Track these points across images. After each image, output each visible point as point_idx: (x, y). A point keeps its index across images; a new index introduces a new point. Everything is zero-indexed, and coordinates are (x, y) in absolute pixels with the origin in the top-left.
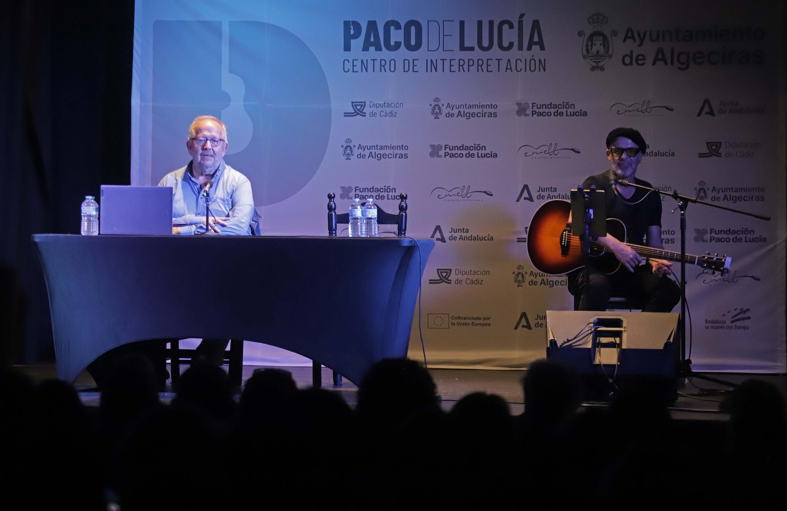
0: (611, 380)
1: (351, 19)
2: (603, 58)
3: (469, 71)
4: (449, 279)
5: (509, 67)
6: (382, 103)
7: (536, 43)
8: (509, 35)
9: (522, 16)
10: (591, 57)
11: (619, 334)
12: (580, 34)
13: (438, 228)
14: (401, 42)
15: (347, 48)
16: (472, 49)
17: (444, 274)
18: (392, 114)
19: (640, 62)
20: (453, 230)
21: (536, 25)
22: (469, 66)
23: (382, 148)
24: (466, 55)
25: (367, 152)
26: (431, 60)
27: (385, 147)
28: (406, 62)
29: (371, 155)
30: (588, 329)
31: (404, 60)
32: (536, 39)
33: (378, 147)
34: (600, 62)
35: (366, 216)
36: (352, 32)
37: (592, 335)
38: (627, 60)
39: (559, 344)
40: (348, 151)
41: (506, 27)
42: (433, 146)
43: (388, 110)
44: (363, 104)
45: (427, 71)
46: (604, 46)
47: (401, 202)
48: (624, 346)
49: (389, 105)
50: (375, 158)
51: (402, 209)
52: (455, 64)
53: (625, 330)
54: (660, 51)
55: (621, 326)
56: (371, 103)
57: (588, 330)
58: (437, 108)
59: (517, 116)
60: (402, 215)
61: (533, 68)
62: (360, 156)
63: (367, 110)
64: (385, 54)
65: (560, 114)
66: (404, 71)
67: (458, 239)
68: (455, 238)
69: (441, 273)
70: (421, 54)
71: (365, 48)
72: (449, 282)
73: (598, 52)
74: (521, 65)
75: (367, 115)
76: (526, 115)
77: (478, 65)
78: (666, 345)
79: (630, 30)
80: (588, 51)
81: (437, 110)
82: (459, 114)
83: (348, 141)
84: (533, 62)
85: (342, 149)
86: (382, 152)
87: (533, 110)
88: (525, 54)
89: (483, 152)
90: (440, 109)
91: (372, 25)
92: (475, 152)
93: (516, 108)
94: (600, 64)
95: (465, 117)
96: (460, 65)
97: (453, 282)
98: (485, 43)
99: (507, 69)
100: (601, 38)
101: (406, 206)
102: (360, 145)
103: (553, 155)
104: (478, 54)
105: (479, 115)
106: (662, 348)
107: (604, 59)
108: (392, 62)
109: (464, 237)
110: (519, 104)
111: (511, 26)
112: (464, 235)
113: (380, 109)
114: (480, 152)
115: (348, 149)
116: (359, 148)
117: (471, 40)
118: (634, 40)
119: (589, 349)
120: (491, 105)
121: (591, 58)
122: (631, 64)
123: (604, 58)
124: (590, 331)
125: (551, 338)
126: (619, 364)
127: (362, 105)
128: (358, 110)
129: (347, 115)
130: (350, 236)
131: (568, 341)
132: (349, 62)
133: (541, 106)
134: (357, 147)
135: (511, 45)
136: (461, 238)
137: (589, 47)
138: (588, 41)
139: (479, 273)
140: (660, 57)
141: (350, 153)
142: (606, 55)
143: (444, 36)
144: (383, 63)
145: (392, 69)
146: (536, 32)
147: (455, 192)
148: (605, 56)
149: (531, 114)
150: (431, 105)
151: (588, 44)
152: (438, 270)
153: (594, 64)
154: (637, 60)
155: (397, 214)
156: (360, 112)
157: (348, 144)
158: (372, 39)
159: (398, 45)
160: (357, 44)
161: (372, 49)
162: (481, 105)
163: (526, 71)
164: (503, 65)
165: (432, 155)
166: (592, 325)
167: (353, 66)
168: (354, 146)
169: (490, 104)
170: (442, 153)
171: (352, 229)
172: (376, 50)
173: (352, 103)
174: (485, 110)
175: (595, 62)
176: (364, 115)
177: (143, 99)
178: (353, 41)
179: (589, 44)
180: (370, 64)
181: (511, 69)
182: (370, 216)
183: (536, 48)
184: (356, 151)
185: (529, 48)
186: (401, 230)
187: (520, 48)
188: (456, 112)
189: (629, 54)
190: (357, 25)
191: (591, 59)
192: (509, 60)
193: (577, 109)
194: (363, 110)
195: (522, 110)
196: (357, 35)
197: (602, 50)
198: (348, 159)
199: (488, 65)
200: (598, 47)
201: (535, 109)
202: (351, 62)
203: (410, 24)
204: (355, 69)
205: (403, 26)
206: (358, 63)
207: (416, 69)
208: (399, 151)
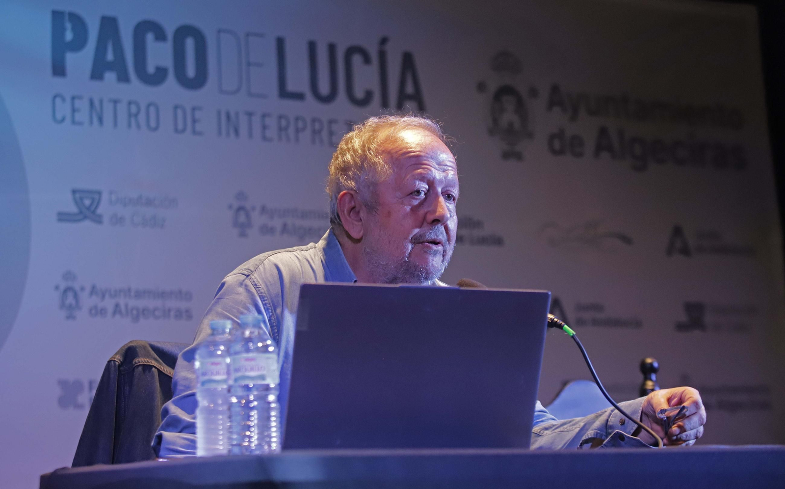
1: (66, 9)
3: (296, 140)
6: (136, 196)
7: (410, 97)
8: (365, 77)
9: (384, 41)
10: (501, 132)
12: (481, 87)
14: (167, 69)
15: (59, 70)
16: (299, 96)
18: (156, 222)
19: (577, 150)
21: (408, 61)
22: (297, 130)
23: (139, 294)
24: (290, 107)
25: (109, 304)
26: (227, 113)
27: (147, 294)
28: (180, 111)
29: (117, 310)
31: (176, 107)
32: (410, 89)
33: (133, 293)
34: (515, 143)
36: (69, 36)
38: (557, 145)
40: (70, 299)
41: (357, 59)
43: (148, 212)
44: (96, 196)
45: (220, 135)
46: (520, 115)
49: (149, 202)
50: (127, 315)
52: (272, 122)
54: (603, 132)
56: (113, 195)
58: (243, 213)
62: (97, 311)
63: (103, 209)
64: (136, 89)
66: (176, 131)
70: (208, 98)
71: (97, 74)
73: (510, 124)
75: (106, 219)
77: (314, 131)
79: (555, 89)
80: (495, 121)
81: (242, 219)
82: (285, 229)
85: (56, 295)
86: (141, 303)
90: (248, 217)
91: (109, 25)
94: (516, 148)
95: (297, 236)
96: (280, 128)
98: (324, 88)
100: (514, 98)
102: (94, 286)
104: (310, 107)
107: (522, 139)
108: (152, 109)
111: (367, 60)
113: (131, 209)
115: (70, 295)
116: (92, 293)
117: (298, 79)
118: (564, 108)
121: (501, 135)
122: (561, 151)
123: (522, 136)
127: (93, 199)
128: (86, 208)
129: (63, 217)
132: (64, 101)
134: (88, 289)
135: (369, 95)
137: (497, 115)
138: (494, 103)
140: (603, 145)
141: (73, 304)
142: (523, 132)
143: (249, 64)
144: (134, 109)
145: (153, 124)
146: (409, 77)
150: (230, 207)
151: (495, 107)
153: (507, 148)
154: (571, 145)
156: (90, 212)
157: (69, 285)
158: (110, 56)
159: (161, 75)
160: (79, 62)
161: (110, 77)
167: (73, 110)
168: (82, 289)
172: (119, 80)
173: (74, 192)
175: (508, 143)
176: (98, 220)
178: (71, 58)
179: (497, 106)
180: (108, 109)
183: (411, 106)
184: (87, 301)
185: (400, 105)
187: (385, 104)
188: (278, 223)
189: (559, 133)
190: (77, 21)
191: (501, 138)
193: (487, 231)
194: (95, 209)
196: (79, 44)
197: (516, 120)
198: (71, 317)
200: (509, 116)
202: (68, 100)
203: (184, 32)
204: (78, 117)
205: (170, 35)
206: (83, 105)
207: (198, 127)
208: (173, 304)
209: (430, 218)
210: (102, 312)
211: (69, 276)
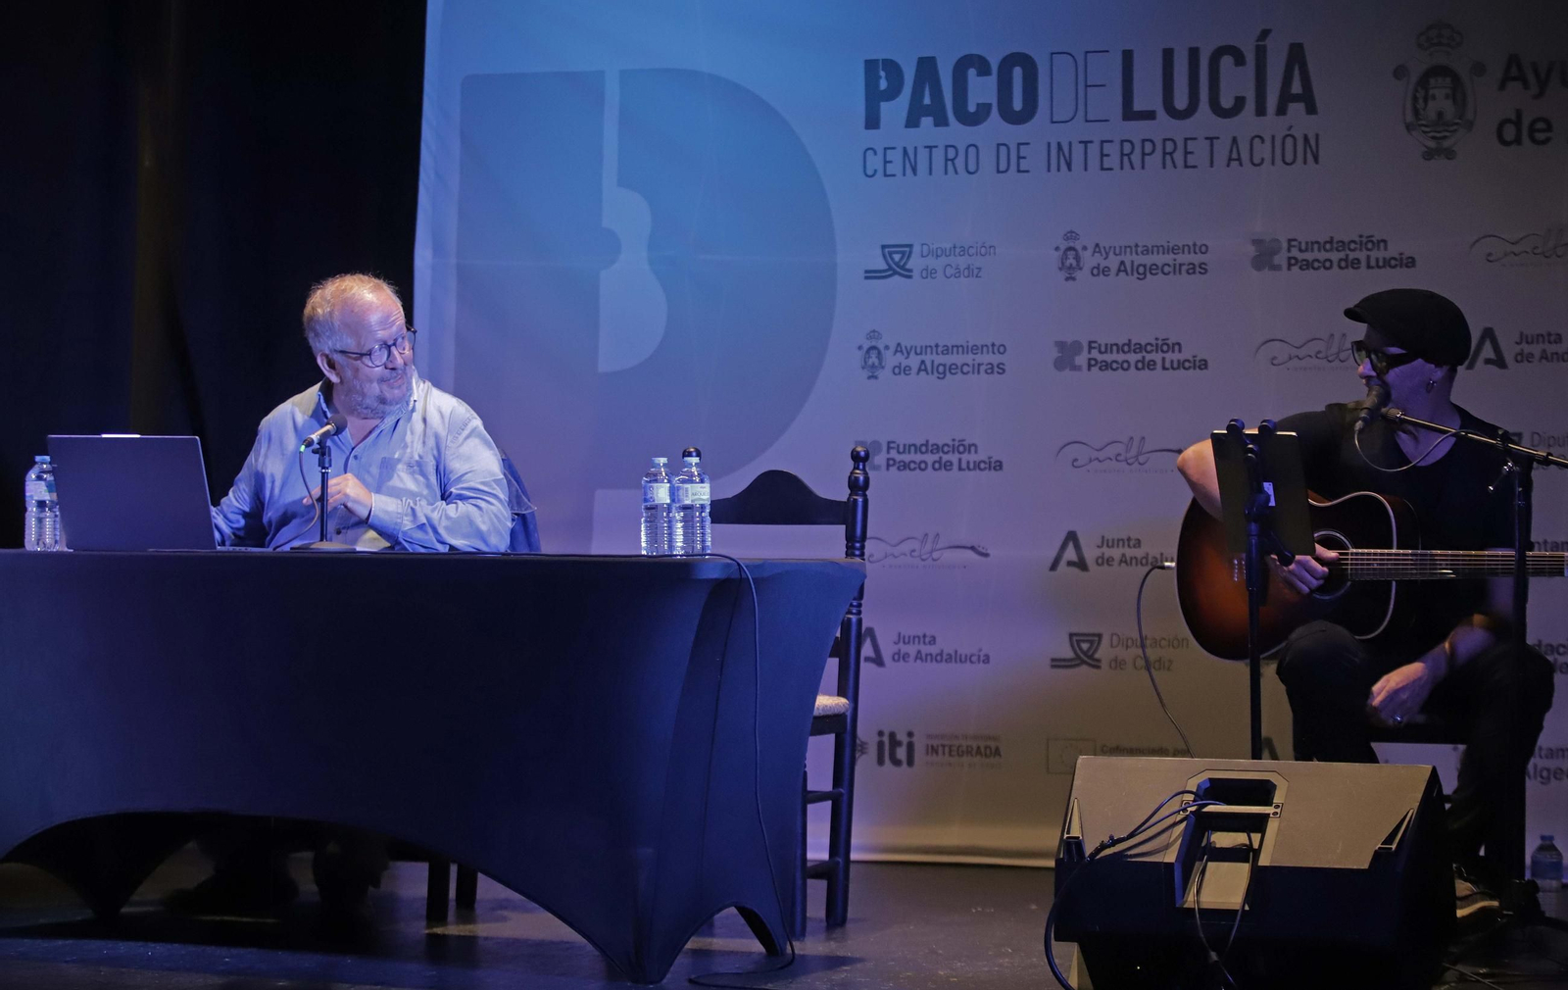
0: (1214, 956)
1: (880, 56)
2: (1452, 129)
3: (1143, 167)
4: (1097, 656)
5: (1235, 156)
6: (948, 246)
7: (1296, 98)
8: (1236, 82)
9: (1265, 34)
10: (1425, 126)
11: (1258, 824)
12: (1400, 72)
13: (1072, 537)
14: (989, 106)
15: (872, 122)
16: (1150, 115)
17: (1085, 646)
18: (972, 272)
19: (1540, 136)
20: (1104, 542)
21: (1296, 56)
22: (1144, 154)
23: (947, 350)
24: (1139, 130)
25: (914, 361)
26: (1059, 144)
27: (955, 349)
28: (1003, 149)
29: (922, 368)
30: (1177, 808)
31: (999, 145)
32: (1296, 88)
33: (940, 349)
34: (1445, 137)
35: (679, 501)
36: (883, 85)
37: (1184, 824)
38: (1509, 133)
39: (1088, 850)
40: (873, 359)
41: (1226, 61)
42: (1061, 345)
43: (962, 262)
44: (906, 250)
45: (1049, 170)
46: (1454, 100)
47: (855, 468)
48: (1264, 860)
49: (964, 251)
50: (932, 373)
51: (858, 487)
52: (1113, 150)
53: (1275, 813)
55: (1268, 803)
56: (925, 248)
57: (1179, 811)
58: (1071, 254)
59: (1255, 272)
60: (855, 501)
61: (1289, 158)
62: (901, 370)
63: (915, 263)
64: (957, 133)
65: (1353, 263)
66: (998, 171)
67: (1116, 563)
68: (1109, 561)
69: (1078, 642)
70: (1037, 130)
71: (912, 122)
72: (1096, 664)
73: (1440, 115)
74: (1263, 151)
75: (916, 274)
76: (1276, 268)
77: (1165, 153)
78: (1378, 856)
79: (1513, 60)
80: (1416, 112)
81: (1071, 261)
82: (1122, 268)
83: (874, 334)
84: (1289, 141)
85: (860, 354)
86: (949, 359)
87: (1291, 255)
88: (1272, 124)
89: (1176, 356)
90: (1077, 258)
92: (1157, 357)
93: (1251, 250)
94: (1446, 144)
95: (1136, 275)
96: (1122, 155)
97: (1104, 664)
98: (1181, 102)
99: (1230, 159)
100: (1448, 80)
101: (867, 480)
102: (899, 344)
103: (1337, 362)
104: (1164, 126)
105: (1166, 269)
106: (1366, 866)
107: (1455, 130)
108: (972, 150)
109: (1131, 558)
110: (1256, 242)
111: (1239, 59)
112: (1130, 552)
113: (943, 260)
114: (1169, 356)
115: (873, 354)
116: (896, 351)
117: (1147, 96)
118: (1526, 85)
119: (1170, 865)
120: (1195, 245)
121: (1424, 128)
122: (1518, 141)
123: (1455, 127)
124: (1182, 815)
125: (1075, 832)
126: (1247, 908)
127: (903, 253)
128: (896, 263)
129: (871, 275)
130: (644, 552)
131: (1114, 842)
132: (875, 153)
133: (1310, 246)
134: (892, 349)
135: (1240, 102)
136: (1123, 560)
137: (1421, 104)
138: (1416, 91)
139: (1163, 643)
141: (876, 364)
142: (1458, 121)
143: (1086, 86)
144: (952, 153)
145: (972, 167)
146: (1297, 73)
147: (1111, 451)
148: (1457, 124)
149: (1285, 266)
150: (1057, 249)
151: (1418, 95)
152: (1071, 635)
153: (1432, 144)
154: (1532, 131)
155: (845, 499)
156: (898, 267)
157: (874, 344)
158: (927, 101)
159: (984, 110)
160: (894, 111)
161: (927, 122)
162: (1171, 245)
163: (1273, 163)
164: (1222, 149)
165: (1059, 364)
166: (1191, 797)
167: (886, 162)
168: (887, 348)
169: (1191, 244)
170: (1081, 360)
171: (647, 534)
172: (936, 125)
173: (884, 247)
174: (1182, 258)
175: (1433, 138)
176: (907, 274)
177: (438, 249)
178: (884, 106)
179: (1421, 94)
180: (923, 156)
181: (1239, 159)
182: (688, 502)
183: (1296, 109)
184: (891, 359)
185: (1281, 110)
186: (855, 542)
187: (1261, 111)
188: (1113, 262)
189: (1513, 117)
190: (893, 68)
191: (1424, 132)
192: (1235, 140)
193: (1392, 251)
194: (905, 264)
195: (1264, 257)
196: (893, 93)
197: (1449, 108)
198: (873, 377)
199: (1187, 153)
200: (1441, 101)
201: (1295, 252)
202: (880, 152)
203: (1010, 61)
204: (890, 169)
205: (994, 67)
206: (896, 156)
207: (1024, 165)
208: (986, 358)
210: (907, 370)
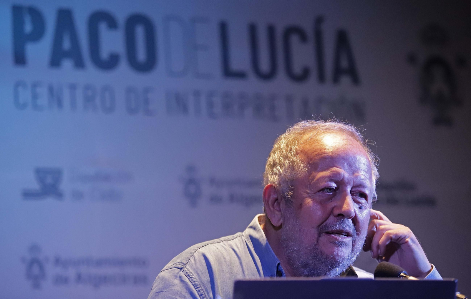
1: (25, 3)
7: (345, 71)
8: (302, 55)
9: (319, 21)
10: (432, 100)
12: (412, 59)
15: (20, 59)
18: (113, 197)
21: (342, 39)
23: (100, 263)
24: (234, 86)
25: (71, 273)
26: (177, 93)
28: (133, 94)
29: (79, 278)
31: (129, 90)
32: (344, 63)
36: (28, 28)
40: (36, 270)
41: (295, 39)
43: (106, 187)
44: (57, 174)
45: (169, 113)
49: (107, 178)
50: (89, 285)
52: (218, 101)
56: (73, 173)
58: (192, 185)
62: (61, 280)
63: (65, 186)
64: (92, 75)
70: (158, 80)
73: (440, 93)
80: (425, 90)
81: (192, 190)
86: (101, 272)
88: (329, 90)
90: (198, 187)
91: (65, 17)
96: (225, 105)
98: (264, 66)
100: (443, 68)
104: (253, 85)
108: (108, 92)
111: (304, 38)
113: (90, 185)
115: (36, 266)
116: (56, 264)
128: (48, 185)
129: (28, 195)
132: (25, 88)
135: (307, 71)
143: (195, 47)
148: (451, 101)
150: (181, 179)
157: (34, 257)
158: (67, 46)
159: (114, 60)
160: (39, 52)
161: (67, 64)
167: (34, 96)
172: (76, 67)
173: (37, 171)
175: (438, 109)
176: (59, 195)
183: (346, 80)
184: (52, 271)
185: (335, 80)
187: (321, 78)
188: (225, 193)
190: (36, 15)
191: (431, 105)
192: (305, 100)
196: (37, 35)
198: (37, 286)
202: (30, 87)
203: (134, 20)
204: (39, 102)
205: (121, 24)
206: (43, 91)
207: (150, 108)
208: (131, 271)
209: (337, 212)
211: (34, 248)
